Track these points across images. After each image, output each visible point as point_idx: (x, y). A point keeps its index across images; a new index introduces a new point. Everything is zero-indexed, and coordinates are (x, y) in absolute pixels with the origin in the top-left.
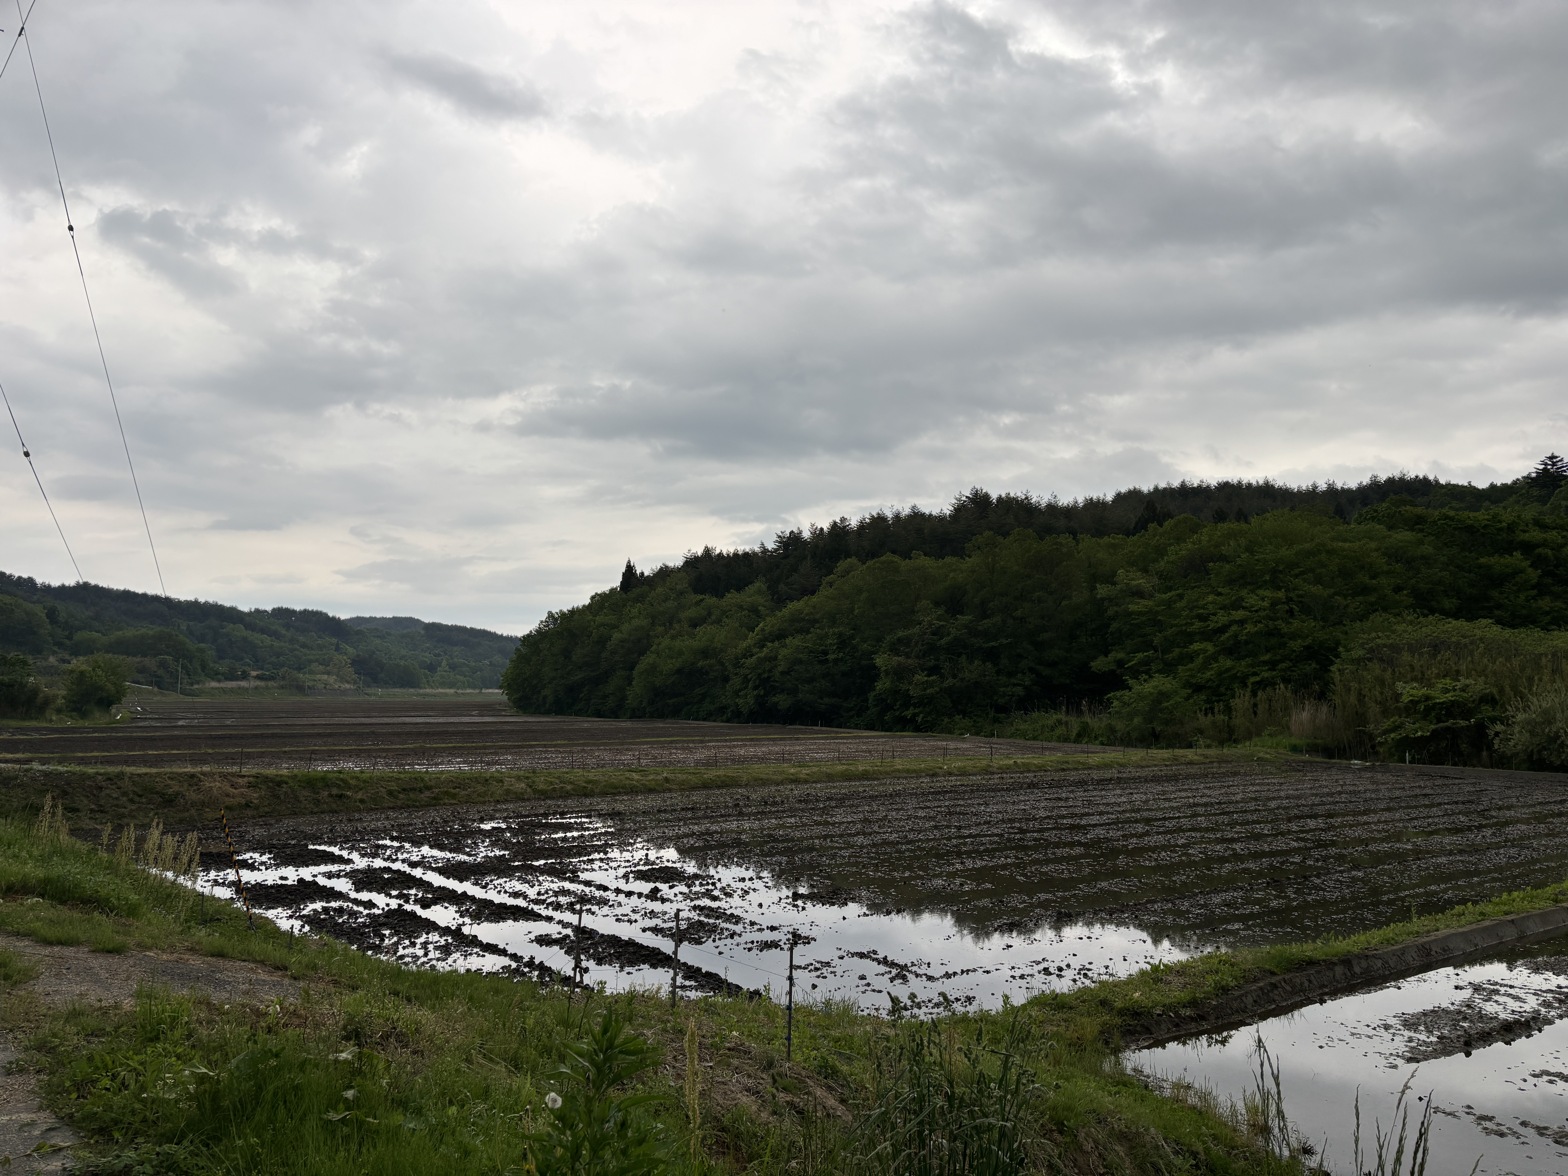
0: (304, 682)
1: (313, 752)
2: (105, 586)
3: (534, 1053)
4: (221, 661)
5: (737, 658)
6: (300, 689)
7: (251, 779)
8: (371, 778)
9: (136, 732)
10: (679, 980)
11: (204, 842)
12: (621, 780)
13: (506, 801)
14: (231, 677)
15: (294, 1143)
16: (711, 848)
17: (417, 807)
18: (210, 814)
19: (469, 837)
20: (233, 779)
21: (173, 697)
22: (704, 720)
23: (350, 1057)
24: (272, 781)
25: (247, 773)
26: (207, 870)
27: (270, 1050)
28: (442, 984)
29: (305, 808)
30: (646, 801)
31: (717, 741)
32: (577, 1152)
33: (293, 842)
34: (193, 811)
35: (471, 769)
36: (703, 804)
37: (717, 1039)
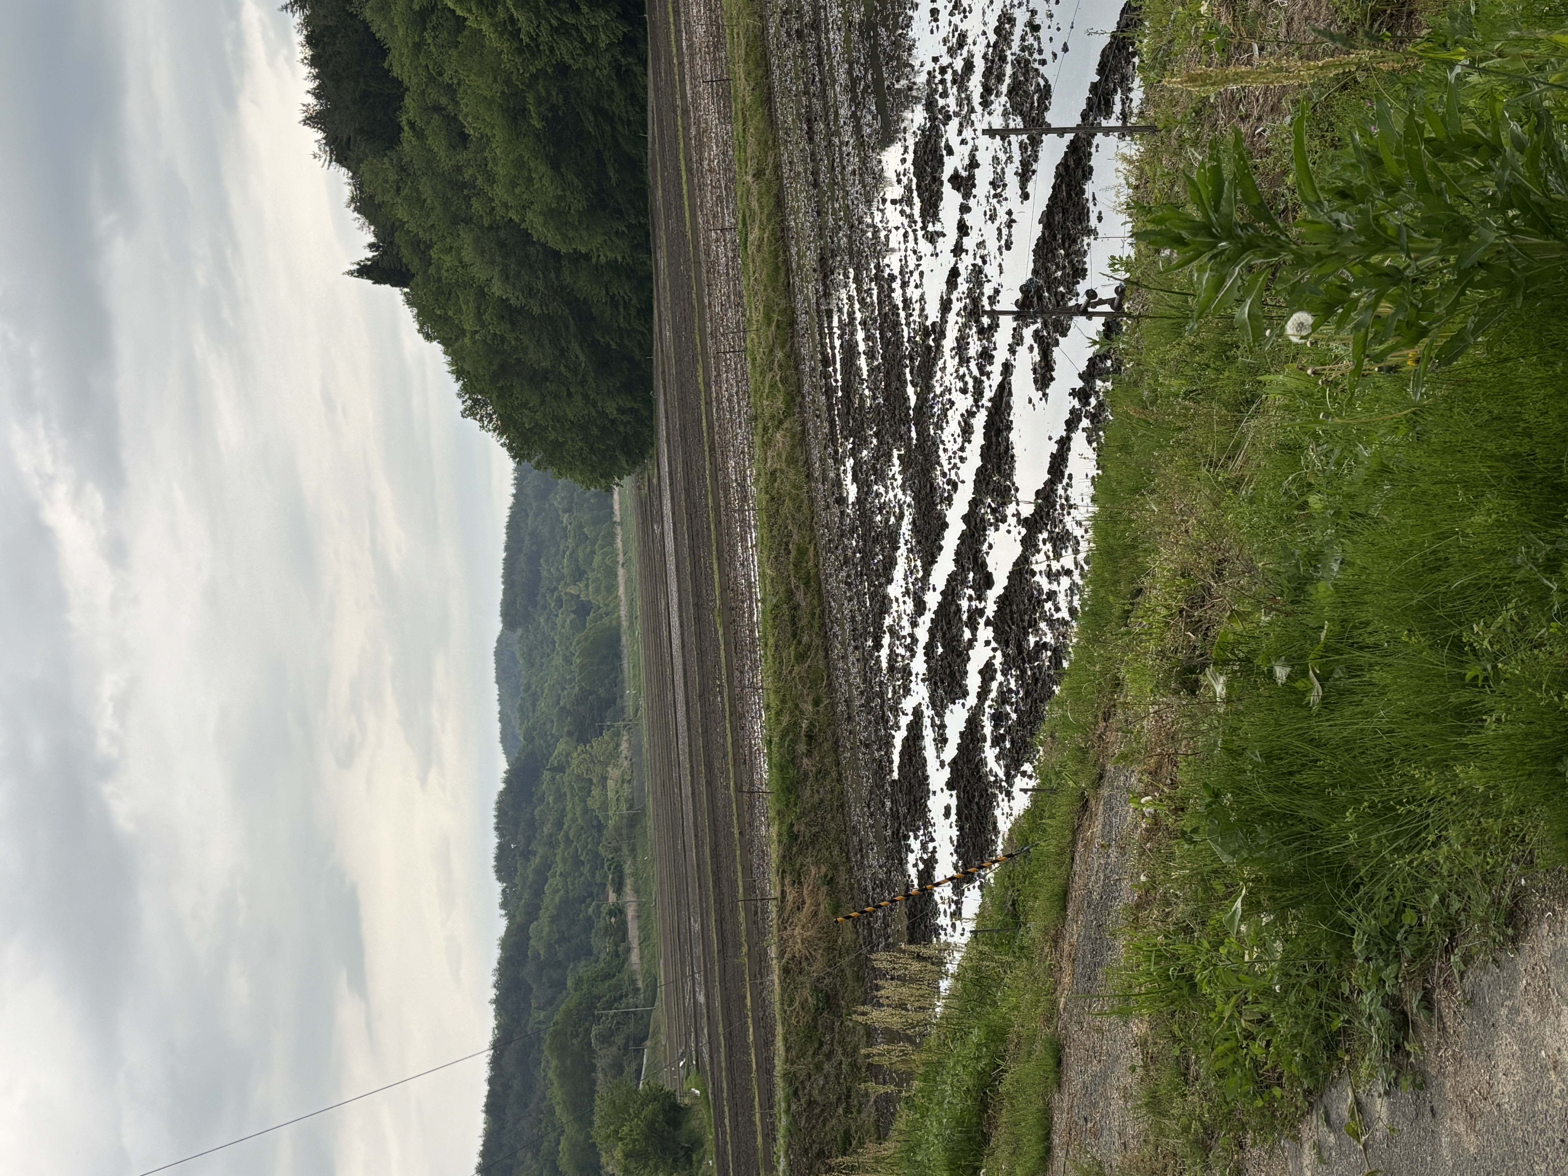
0: (621, 816)
1: (739, 789)
2: (480, 1141)
3: (1227, 374)
4: (595, 951)
5: (520, 51)
6: (634, 820)
7: (786, 882)
8: (777, 692)
9: (719, 1062)
10: (1113, 122)
11: (891, 940)
12: (763, 261)
13: (808, 463)
14: (621, 932)
15: (1356, 752)
16: (878, 81)
17: (823, 611)
18: (848, 935)
19: (871, 520)
20: (788, 908)
21: (660, 1014)
22: (644, 109)
23: (1222, 679)
24: (790, 848)
25: (778, 888)
26: (936, 930)
27: (1208, 805)
28: (1111, 541)
29: (832, 791)
30: (798, 212)
31: (682, 81)
32: (1386, 275)
33: (888, 804)
34: (844, 962)
35: (755, 526)
36: (799, 102)
37: (1213, 41)
